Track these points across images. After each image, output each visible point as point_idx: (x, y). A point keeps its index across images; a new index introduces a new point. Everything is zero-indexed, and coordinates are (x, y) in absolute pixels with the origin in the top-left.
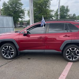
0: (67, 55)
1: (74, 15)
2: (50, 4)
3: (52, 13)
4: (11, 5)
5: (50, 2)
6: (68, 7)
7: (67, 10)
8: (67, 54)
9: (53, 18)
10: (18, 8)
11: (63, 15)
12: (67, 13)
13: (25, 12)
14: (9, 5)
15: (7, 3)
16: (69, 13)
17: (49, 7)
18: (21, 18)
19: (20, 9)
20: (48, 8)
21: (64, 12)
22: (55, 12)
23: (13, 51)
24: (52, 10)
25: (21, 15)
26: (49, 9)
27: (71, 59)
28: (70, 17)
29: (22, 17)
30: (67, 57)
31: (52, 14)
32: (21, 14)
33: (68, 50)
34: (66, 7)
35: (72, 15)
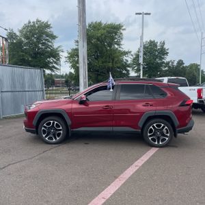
0: (150, 136)
1: (180, 63)
2: (122, 39)
3: (127, 58)
4: (27, 38)
5: (121, 34)
6: (164, 43)
7: (163, 52)
8: (149, 134)
9: (129, 69)
10: (43, 44)
11: (152, 64)
12: (163, 58)
13: (61, 53)
14: (23, 39)
15: (18, 34)
16: (167, 59)
17: (119, 45)
18: (51, 69)
19: (48, 46)
20: (116, 46)
21: (155, 55)
22: (134, 56)
23: (60, 130)
24: (127, 50)
25: (51, 63)
26: (119, 49)
27: (156, 143)
28: (169, 67)
29: (54, 67)
30: (150, 138)
31: (127, 61)
32: (51, 60)
33: (151, 127)
34: (159, 44)
35: (175, 64)
